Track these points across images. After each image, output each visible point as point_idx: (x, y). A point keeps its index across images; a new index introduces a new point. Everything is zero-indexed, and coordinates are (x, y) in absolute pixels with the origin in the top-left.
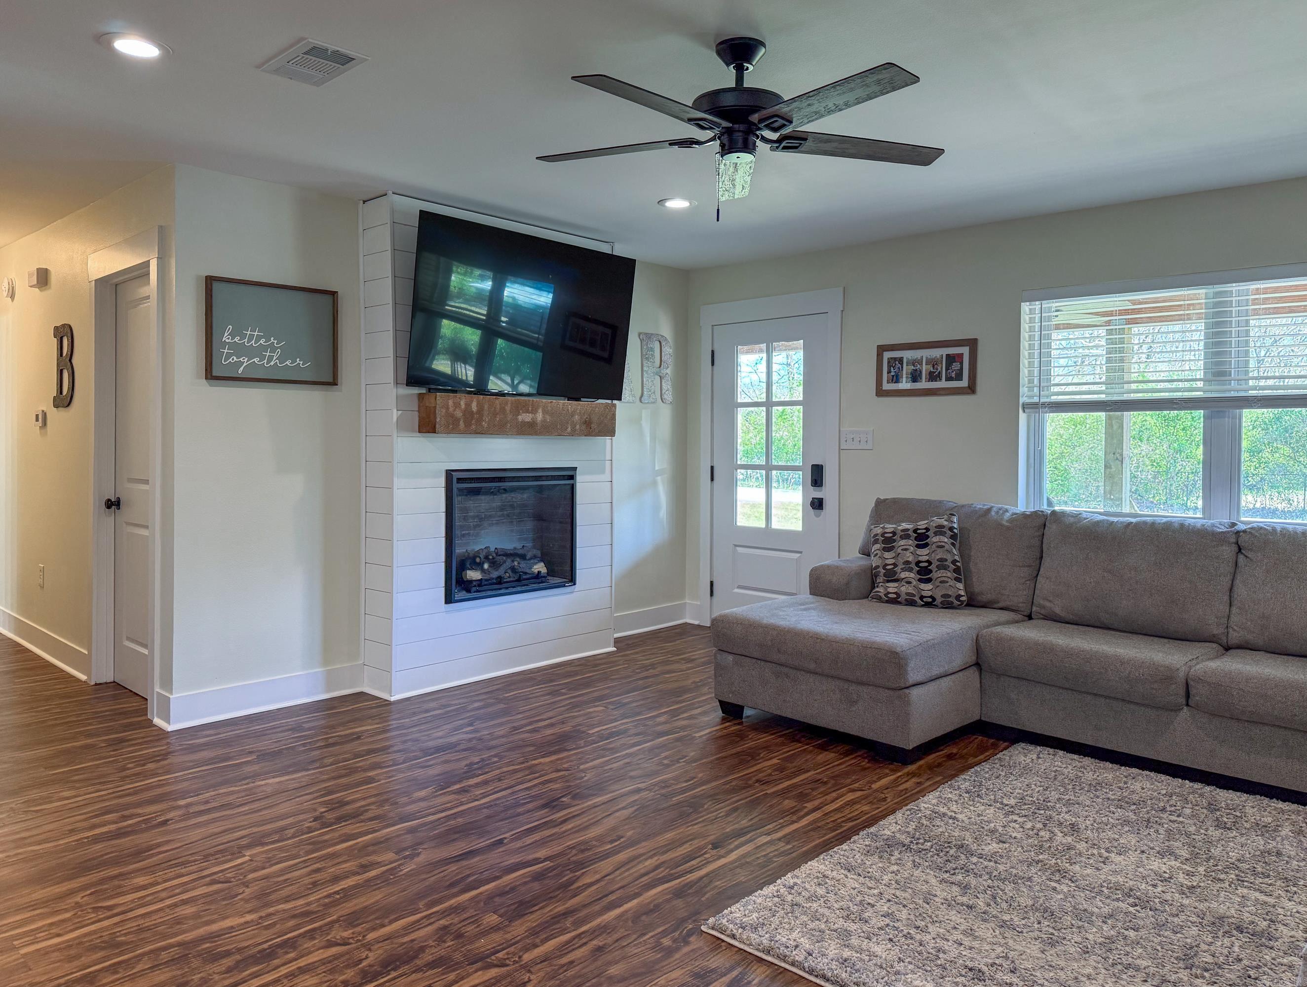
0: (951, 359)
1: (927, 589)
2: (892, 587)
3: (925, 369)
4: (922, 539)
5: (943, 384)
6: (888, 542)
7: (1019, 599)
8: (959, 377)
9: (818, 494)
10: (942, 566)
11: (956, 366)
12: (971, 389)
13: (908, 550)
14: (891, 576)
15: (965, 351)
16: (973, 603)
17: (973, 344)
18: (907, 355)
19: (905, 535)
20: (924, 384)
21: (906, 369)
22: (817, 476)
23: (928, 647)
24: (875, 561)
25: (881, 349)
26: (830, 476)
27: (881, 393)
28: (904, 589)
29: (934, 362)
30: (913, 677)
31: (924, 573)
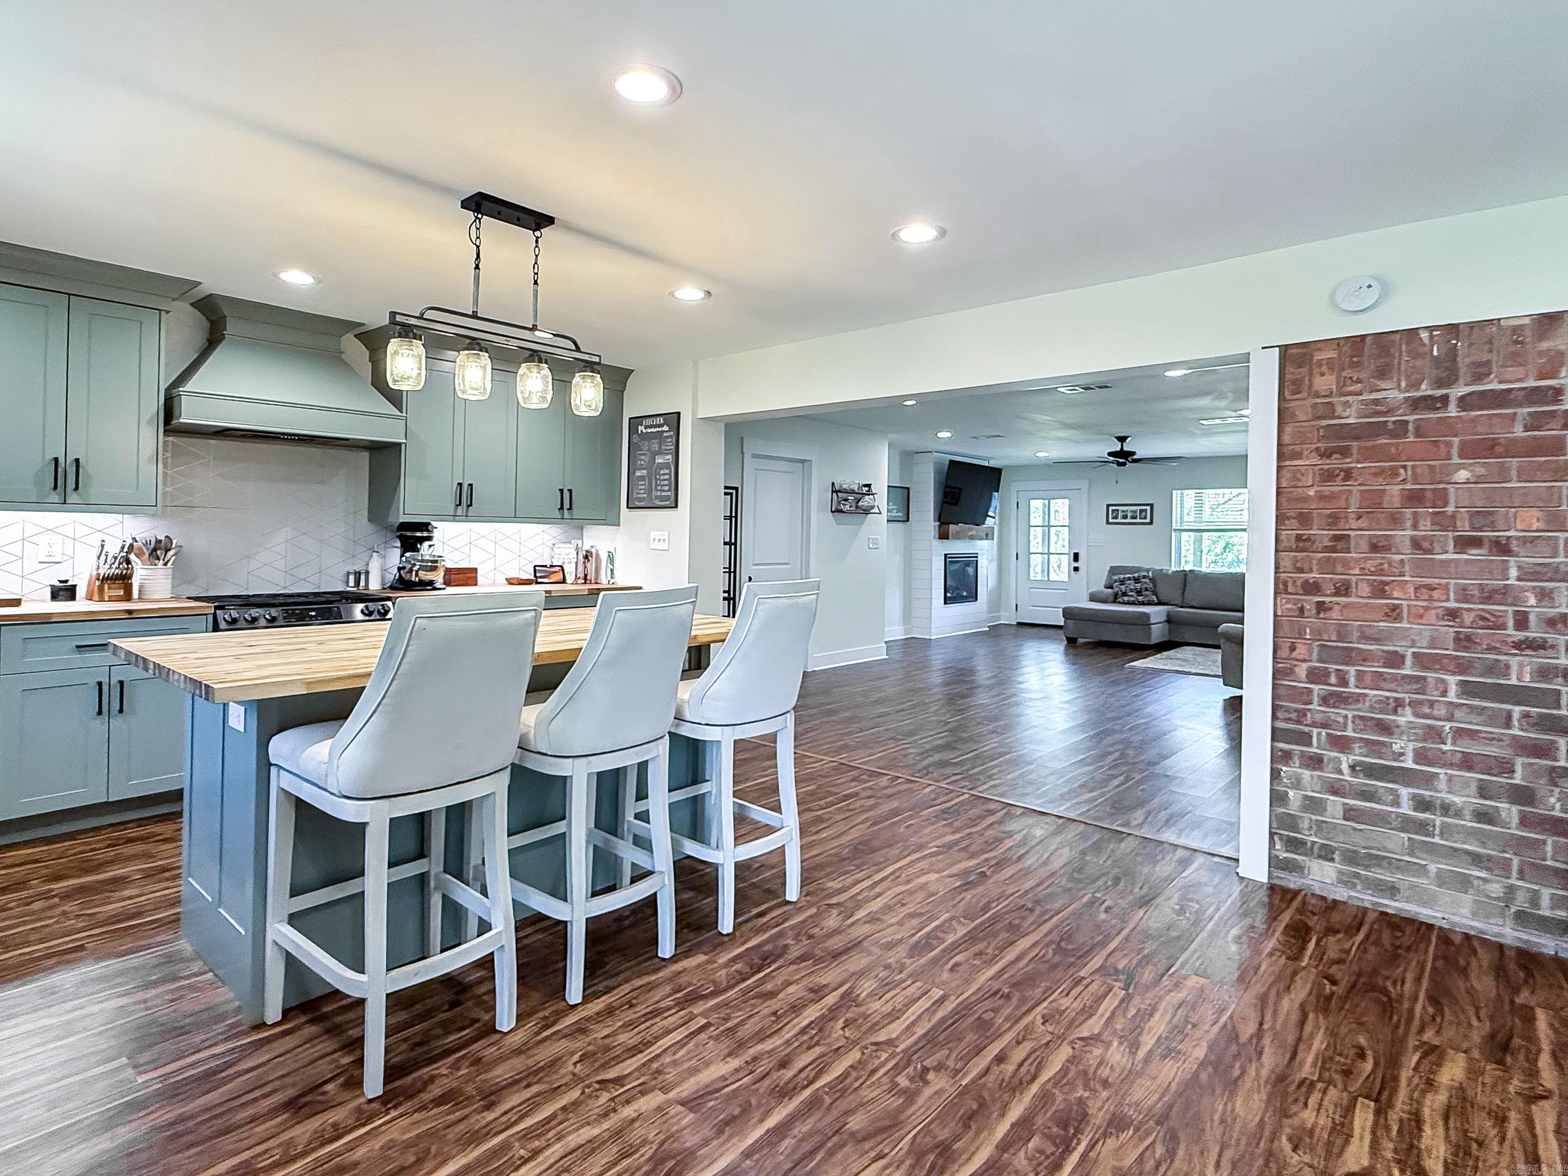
0: (1141, 511)
1: (1140, 598)
2: (1126, 598)
3: (1129, 515)
4: (1137, 580)
5: (1138, 520)
6: (1122, 582)
7: (1178, 601)
8: (1145, 518)
9: (1076, 565)
10: (1146, 589)
11: (1143, 514)
12: (1151, 523)
13: (1132, 585)
14: (1125, 594)
15: (1148, 508)
16: (1159, 603)
17: (1152, 506)
18: (1120, 508)
19: (1129, 579)
20: (1128, 520)
21: (1120, 514)
22: (1076, 557)
23: (1156, 613)
24: (1116, 590)
25: (1108, 506)
26: (1081, 557)
27: (1108, 523)
28: (1132, 599)
29: (1134, 512)
30: (1152, 621)
31: (1139, 593)
